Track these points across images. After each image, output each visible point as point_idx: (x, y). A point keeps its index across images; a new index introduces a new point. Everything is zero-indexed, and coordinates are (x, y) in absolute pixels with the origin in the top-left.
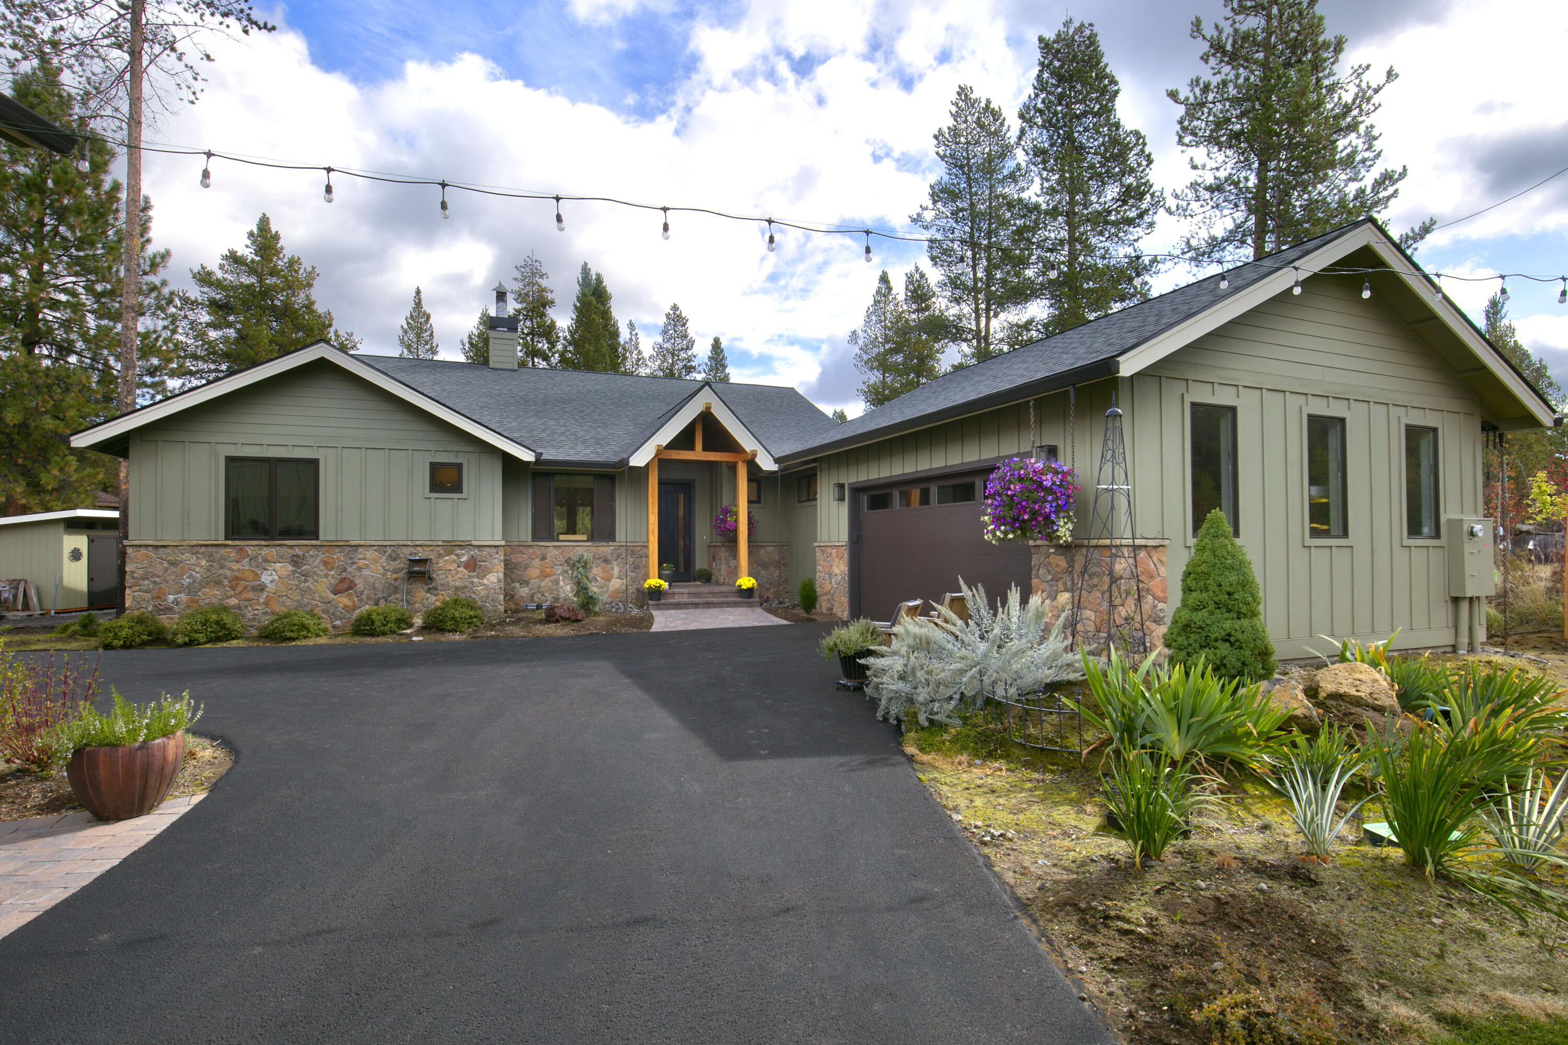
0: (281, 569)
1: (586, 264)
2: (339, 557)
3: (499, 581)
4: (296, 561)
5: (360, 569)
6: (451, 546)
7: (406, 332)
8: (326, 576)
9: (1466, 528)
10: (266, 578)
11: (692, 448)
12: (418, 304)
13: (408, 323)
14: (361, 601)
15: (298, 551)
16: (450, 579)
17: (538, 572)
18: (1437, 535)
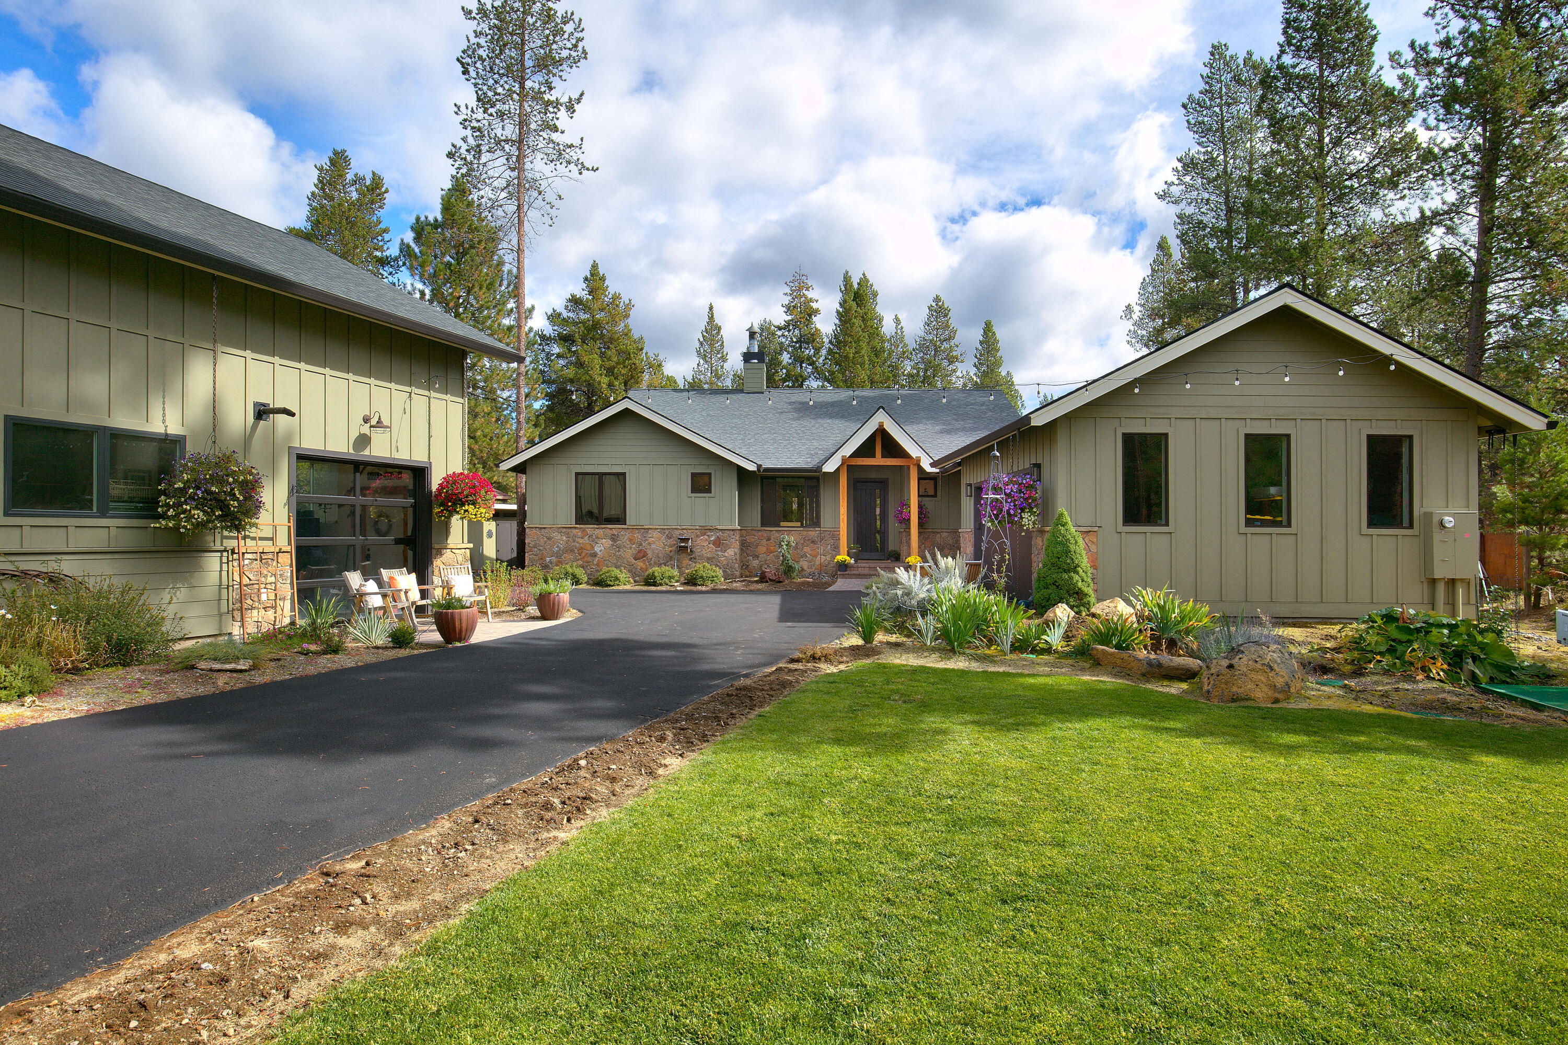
0: (607, 542)
1: (847, 272)
2: (638, 536)
3: (736, 554)
4: (614, 538)
5: (650, 544)
6: (704, 530)
7: (701, 344)
8: (631, 548)
9: (1435, 520)
10: (597, 549)
11: (873, 455)
12: (711, 318)
13: (703, 336)
14: (650, 564)
15: (614, 532)
16: (704, 552)
17: (765, 549)
18: (1411, 526)
